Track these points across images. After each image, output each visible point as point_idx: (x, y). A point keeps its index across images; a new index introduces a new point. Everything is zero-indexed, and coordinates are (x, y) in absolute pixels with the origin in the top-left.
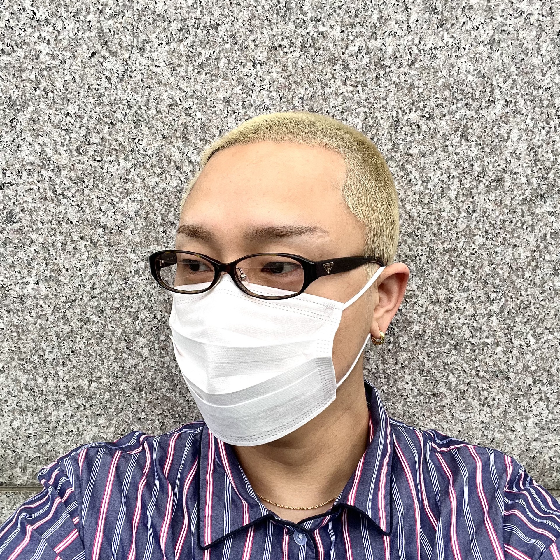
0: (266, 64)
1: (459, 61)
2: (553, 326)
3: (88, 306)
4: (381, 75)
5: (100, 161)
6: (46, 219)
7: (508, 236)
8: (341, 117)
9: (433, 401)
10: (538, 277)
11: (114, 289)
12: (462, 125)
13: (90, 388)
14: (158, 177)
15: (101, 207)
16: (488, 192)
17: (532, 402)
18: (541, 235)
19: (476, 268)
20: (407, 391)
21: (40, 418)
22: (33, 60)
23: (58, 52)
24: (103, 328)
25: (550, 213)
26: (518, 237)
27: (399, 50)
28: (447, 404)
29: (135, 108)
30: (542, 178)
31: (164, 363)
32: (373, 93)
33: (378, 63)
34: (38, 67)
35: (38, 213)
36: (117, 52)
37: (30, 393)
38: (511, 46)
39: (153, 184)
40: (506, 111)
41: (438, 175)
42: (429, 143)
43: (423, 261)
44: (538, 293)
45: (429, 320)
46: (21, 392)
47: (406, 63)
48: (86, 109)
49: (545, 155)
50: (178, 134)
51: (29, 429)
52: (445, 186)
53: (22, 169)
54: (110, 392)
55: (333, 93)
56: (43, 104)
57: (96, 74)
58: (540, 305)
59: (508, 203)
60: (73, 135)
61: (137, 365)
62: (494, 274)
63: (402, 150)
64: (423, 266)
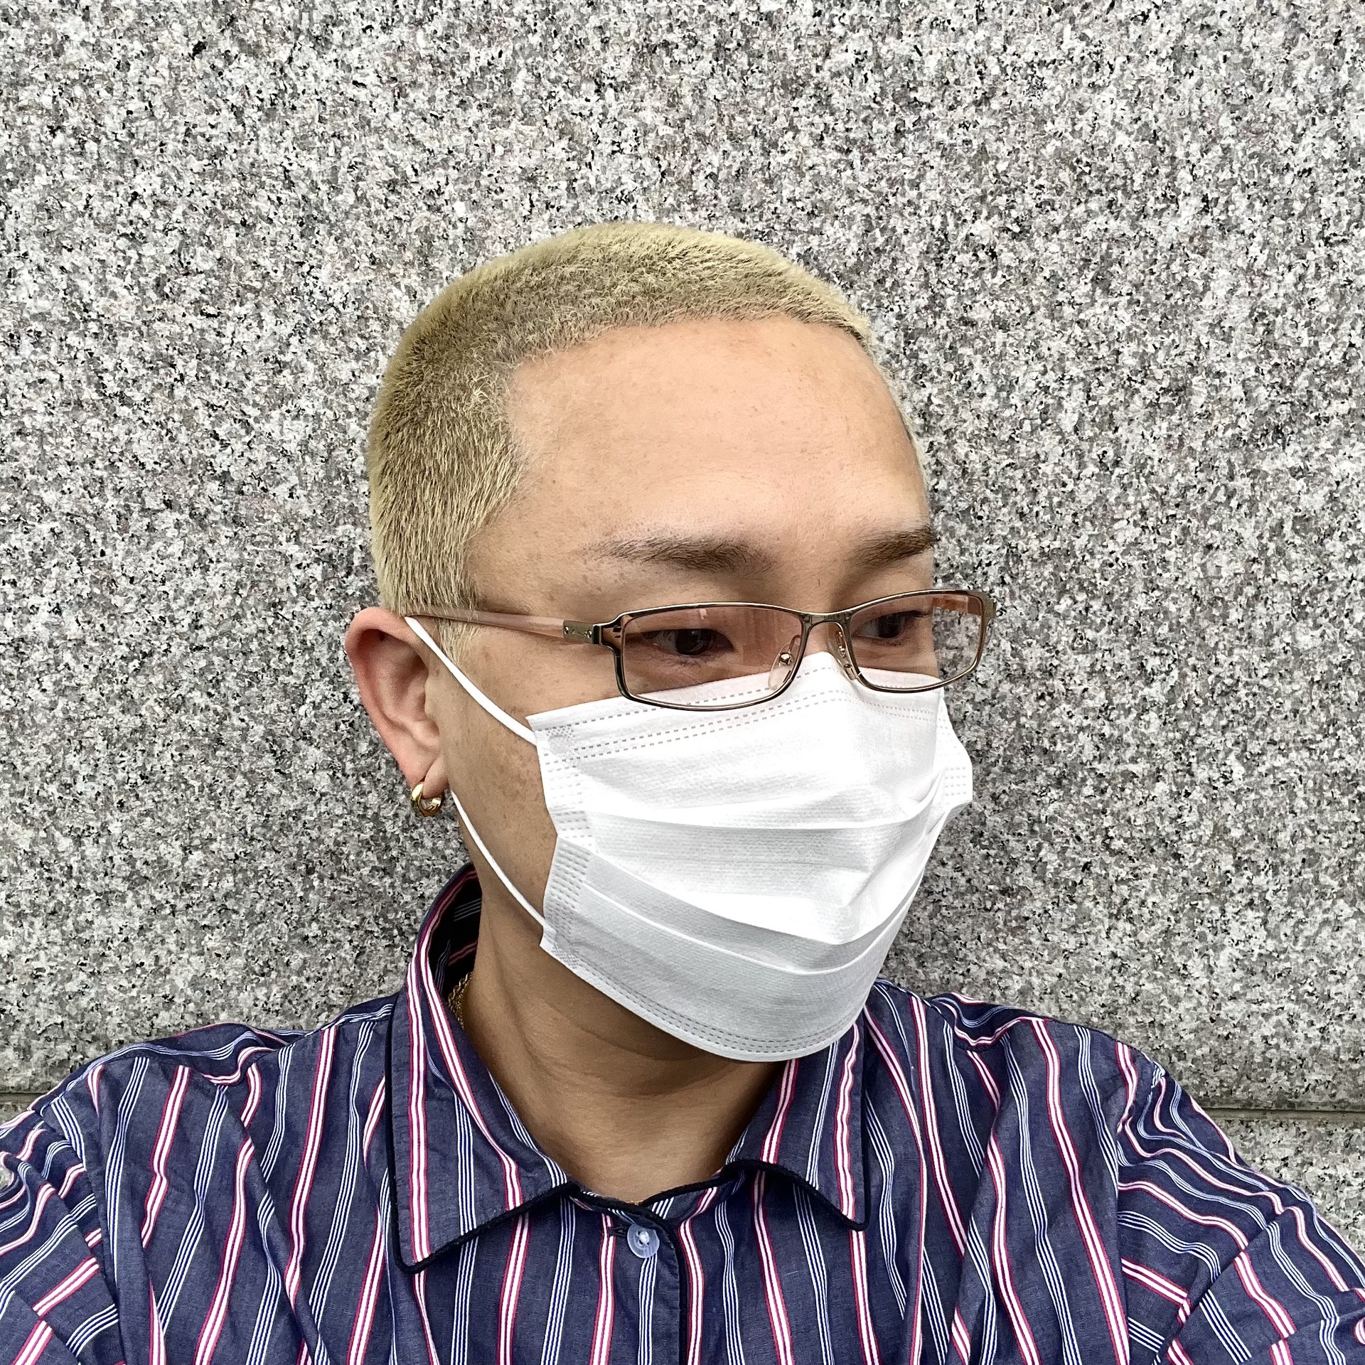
0: (628, 89)
1: (1097, 97)
2: (1287, 737)
3: (182, 667)
4: (909, 125)
5: (214, 316)
6: (79, 455)
7: (1195, 522)
8: (809, 226)
9: (1000, 905)
10: (1258, 622)
11: (246, 630)
12: (1098, 256)
13: (187, 864)
14: (357, 359)
15: (217, 429)
16: (1151, 417)
17: (1230, 909)
18: (1271, 522)
19: (1116, 597)
20: (941, 883)
21: (63, 933)
22: (47, 58)
23: (110, 41)
24: (220, 723)
25: (1294, 472)
26: (1218, 527)
27: (953, 65)
28: (1034, 913)
29: (302, 188)
30: (1281, 387)
31: (366, 808)
32: (887, 168)
33: (903, 96)
34: (60, 76)
35: (59, 440)
36: (258, 46)
37: (40, 873)
38: (1223, 66)
39: (345, 376)
40: (1204, 223)
41: (1035, 375)
42: (1018, 297)
43: (991, 579)
44: (1256, 658)
45: (999, 718)
46: (18, 870)
47: (969, 99)
48: (180, 184)
49: (1289, 333)
50: (408, 256)
51: (37, 958)
52: (1051, 401)
53: (21, 330)
54: (234, 873)
55: (791, 164)
56: (72, 168)
57: (207, 98)
58: (1260, 687)
59: (1197, 445)
60: (148, 250)
61: (302, 810)
62: (1157, 613)
63: (952, 311)
64: (991, 591)
